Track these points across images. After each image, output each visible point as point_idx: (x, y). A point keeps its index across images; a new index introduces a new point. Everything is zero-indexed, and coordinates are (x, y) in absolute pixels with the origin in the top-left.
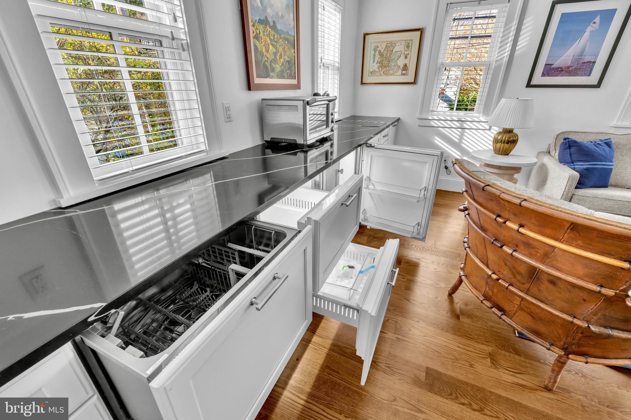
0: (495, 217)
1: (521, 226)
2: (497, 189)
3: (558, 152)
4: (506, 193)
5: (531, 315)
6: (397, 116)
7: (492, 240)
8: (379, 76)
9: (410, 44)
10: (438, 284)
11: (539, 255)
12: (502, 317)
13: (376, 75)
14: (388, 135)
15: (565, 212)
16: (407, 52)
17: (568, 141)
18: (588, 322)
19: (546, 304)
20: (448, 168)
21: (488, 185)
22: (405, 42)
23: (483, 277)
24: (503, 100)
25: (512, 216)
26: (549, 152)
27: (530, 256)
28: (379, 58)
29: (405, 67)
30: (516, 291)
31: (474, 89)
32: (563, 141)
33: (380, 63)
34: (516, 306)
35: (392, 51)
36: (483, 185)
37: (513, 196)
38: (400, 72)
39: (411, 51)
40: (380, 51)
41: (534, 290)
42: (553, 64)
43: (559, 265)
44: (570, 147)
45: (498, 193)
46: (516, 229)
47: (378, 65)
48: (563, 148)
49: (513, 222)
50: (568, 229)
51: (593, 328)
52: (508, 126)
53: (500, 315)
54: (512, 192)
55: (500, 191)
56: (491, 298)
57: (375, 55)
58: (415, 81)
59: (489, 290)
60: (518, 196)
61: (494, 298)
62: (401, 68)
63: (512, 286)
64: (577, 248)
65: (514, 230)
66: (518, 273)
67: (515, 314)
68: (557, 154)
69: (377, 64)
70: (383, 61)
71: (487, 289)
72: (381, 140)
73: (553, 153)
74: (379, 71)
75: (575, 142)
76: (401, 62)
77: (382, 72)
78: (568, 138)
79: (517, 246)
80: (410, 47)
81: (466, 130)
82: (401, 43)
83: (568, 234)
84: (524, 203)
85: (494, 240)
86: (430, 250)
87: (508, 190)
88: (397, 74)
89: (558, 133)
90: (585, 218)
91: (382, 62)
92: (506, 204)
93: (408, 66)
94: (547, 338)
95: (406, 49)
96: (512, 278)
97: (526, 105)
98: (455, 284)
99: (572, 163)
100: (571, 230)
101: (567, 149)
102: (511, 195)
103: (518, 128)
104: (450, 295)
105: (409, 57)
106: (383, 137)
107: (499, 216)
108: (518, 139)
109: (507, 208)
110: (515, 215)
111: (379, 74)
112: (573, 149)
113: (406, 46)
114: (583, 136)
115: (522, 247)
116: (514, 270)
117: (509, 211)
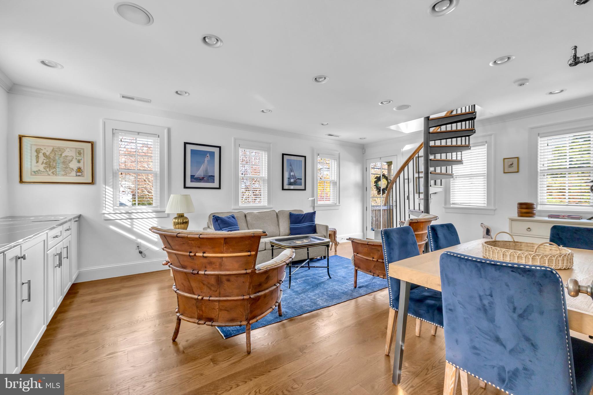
0: (189, 254)
1: (204, 253)
2: (185, 234)
3: (212, 225)
4: (190, 234)
5: (226, 310)
6: (78, 213)
7: (192, 271)
8: (46, 176)
9: (82, 152)
10: (160, 340)
11: (217, 266)
12: (212, 324)
13: (42, 174)
14: (71, 229)
15: (220, 234)
16: (80, 158)
17: (215, 217)
18: (249, 294)
19: (230, 296)
20: (142, 252)
21: (179, 233)
22: (76, 150)
23: (193, 304)
24: (172, 196)
25: (198, 249)
26: (209, 227)
27: (214, 269)
28: (44, 159)
29: (79, 170)
30: (214, 299)
31: (148, 196)
32: (213, 218)
33: (46, 163)
34: (217, 310)
35: (61, 155)
36: (176, 234)
37: (195, 234)
38: (74, 173)
39: (84, 157)
40: (44, 154)
41: (222, 292)
42: (195, 176)
43: (227, 267)
44: (217, 220)
45: (186, 235)
46: (202, 256)
47: (44, 165)
48: (214, 221)
49: (199, 253)
50: (224, 244)
51: (252, 296)
52: (180, 212)
53: (211, 324)
54: (193, 233)
55: (187, 234)
56: (203, 316)
57: (38, 156)
58: (92, 182)
59: (200, 311)
60: (197, 234)
61: (205, 315)
62: (75, 170)
63: (211, 297)
64: (231, 253)
65: (200, 257)
66: (211, 285)
67: (218, 317)
68: (213, 227)
69: (42, 164)
70: (50, 162)
71: (199, 311)
72: (64, 234)
73: (211, 227)
74: (46, 171)
75: (218, 217)
76: (74, 165)
77: (50, 173)
78: (215, 216)
79: (206, 267)
80: (82, 155)
81: (134, 220)
82: (70, 150)
83: (225, 247)
84: (201, 236)
85: (193, 271)
86: (144, 320)
87: (191, 233)
88: (70, 175)
89: (210, 214)
90: (227, 234)
91: (48, 163)
92: (192, 242)
93: (82, 169)
94: (237, 320)
95: (77, 155)
96: (210, 291)
97: (187, 198)
98: (176, 328)
99: (221, 229)
100: (225, 244)
101: (216, 222)
102: (193, 234)
103: (186, 212)
104: (174, 340)
105: (82, 162)
106: (66, 230)
107: (190, 252)
108: (188, 221)
109: (194, 245)
110: (199, 247)
111: (47, 174)
112: (219, 221)
113: (77, 153)
114: (222, 214)
115: (208, 266)
116: (209, 285)
117: (195, 247)
